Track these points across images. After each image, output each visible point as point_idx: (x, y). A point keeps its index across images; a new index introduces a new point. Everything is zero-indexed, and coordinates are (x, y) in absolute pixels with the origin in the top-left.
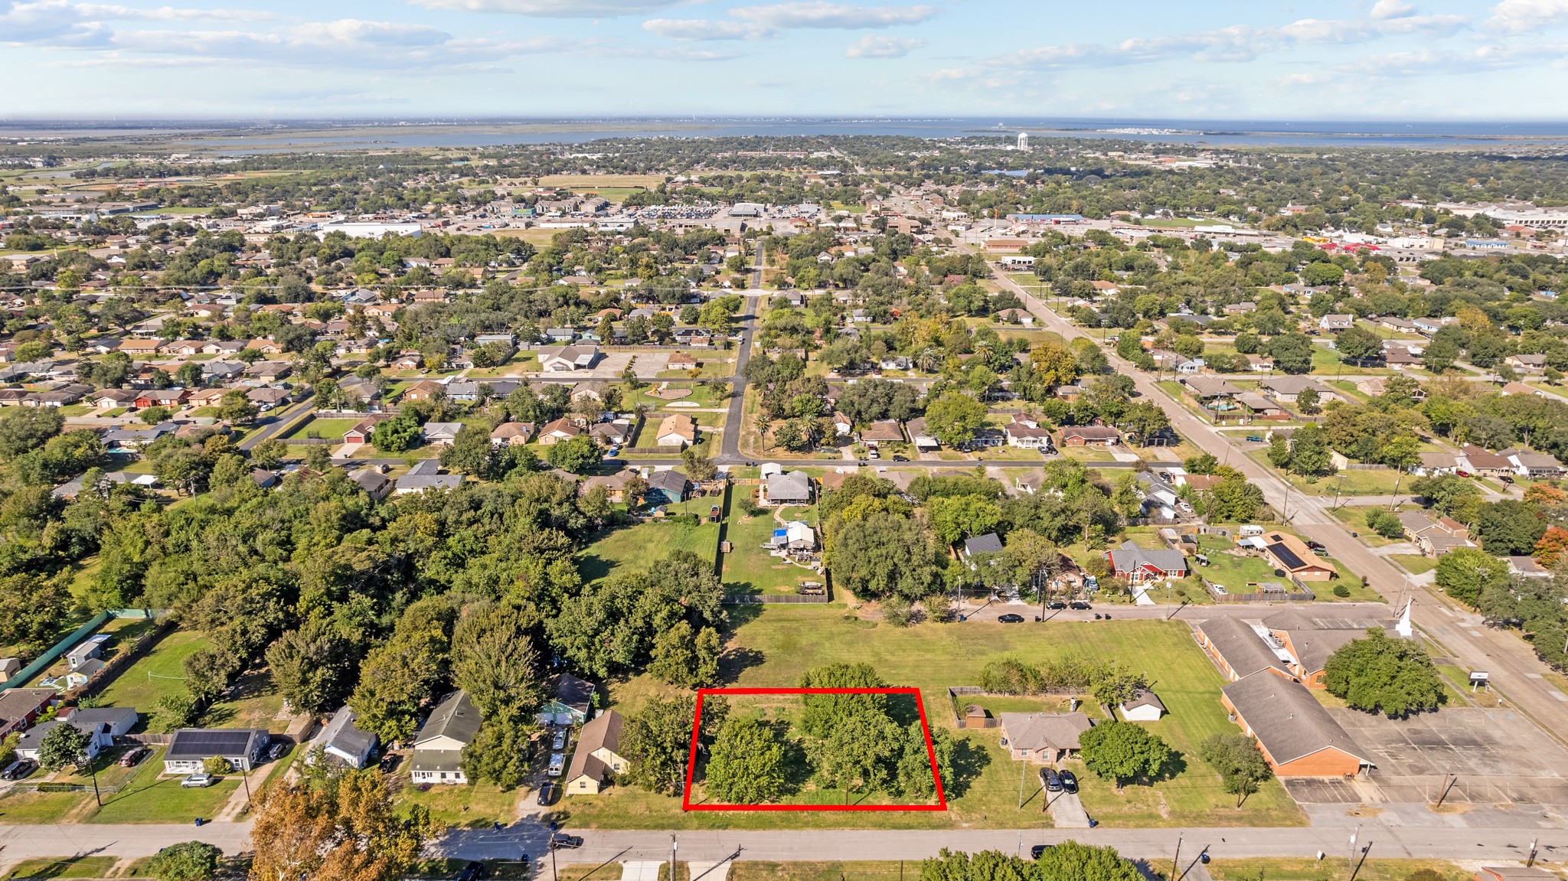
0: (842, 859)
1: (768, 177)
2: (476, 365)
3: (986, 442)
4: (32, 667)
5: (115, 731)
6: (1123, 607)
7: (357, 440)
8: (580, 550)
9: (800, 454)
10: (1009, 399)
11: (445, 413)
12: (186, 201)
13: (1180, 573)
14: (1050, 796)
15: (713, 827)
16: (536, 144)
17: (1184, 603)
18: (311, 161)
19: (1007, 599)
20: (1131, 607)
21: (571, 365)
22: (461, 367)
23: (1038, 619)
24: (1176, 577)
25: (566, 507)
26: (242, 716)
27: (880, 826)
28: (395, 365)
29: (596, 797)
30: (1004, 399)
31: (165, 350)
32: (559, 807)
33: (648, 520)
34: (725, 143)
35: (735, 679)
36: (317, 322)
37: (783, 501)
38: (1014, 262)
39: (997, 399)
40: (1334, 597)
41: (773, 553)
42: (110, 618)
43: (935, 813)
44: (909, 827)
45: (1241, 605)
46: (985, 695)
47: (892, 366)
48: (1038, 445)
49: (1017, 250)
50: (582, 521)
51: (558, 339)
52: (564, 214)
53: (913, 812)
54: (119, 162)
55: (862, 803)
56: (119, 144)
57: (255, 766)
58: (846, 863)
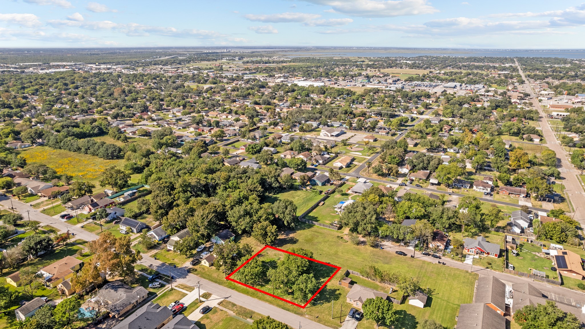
0: (256, 311)
1: (473, 73)
2: (300, 131)
3: (462, 186)
4: (118, 194)
5: (117, 214)
6: (456, 262)
7: (243, 149)
8: (275, 194)
9: (381, 177)
10: (492, 171)
11: (274, 145)
12: (264, 71)
13: (496, 255)
14: (347, 318)
15: (230, 287)
16: (393, 57)
17: (487, 268)
18: (314, 60)
19: (408, 246)
20: (461, 263)
21: (329, 135)
22: (295, 131)
23: (412, 256)
24: (494, 257)
25: (273, 179)
26: (147, 219)
27: (279, 306)
28: (276, 128)
29: (207, 268)
30: (489, 170)
31: (218, 116)
32: (196, 267)
33: (304, 189)
34: (469, 59)
35: (281, 246)
36: (265, 112)
37: (356, 192)
38: (558, 115)
39: (485, 170)
40: (577, 287)
41: (336, 209)
42: (143, 186)
43: (302, 309)
44: (288, 310)
45: (517, 277)
46: (361, 277)
47: (452, 151)
48: (485, 191)
49: (563, 110)
50: (278, 185)
51: (335, 125)
52: (380, 82)
53: (295, 306)
54: (259, 59)
55: (281, 297)
56: (263, 53)
57: (138, 232)
58: (256, 313)
